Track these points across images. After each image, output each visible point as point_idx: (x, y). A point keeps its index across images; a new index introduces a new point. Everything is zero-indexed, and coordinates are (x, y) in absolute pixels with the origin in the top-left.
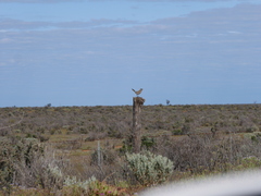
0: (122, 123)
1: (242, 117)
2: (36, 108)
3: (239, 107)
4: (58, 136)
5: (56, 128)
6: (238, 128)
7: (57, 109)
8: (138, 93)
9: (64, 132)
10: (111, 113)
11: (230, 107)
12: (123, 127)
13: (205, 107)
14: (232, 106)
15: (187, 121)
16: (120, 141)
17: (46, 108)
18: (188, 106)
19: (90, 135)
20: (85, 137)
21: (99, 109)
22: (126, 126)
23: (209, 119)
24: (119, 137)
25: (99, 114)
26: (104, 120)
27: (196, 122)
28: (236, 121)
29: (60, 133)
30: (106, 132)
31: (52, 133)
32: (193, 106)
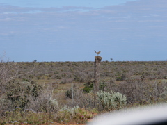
0: (83, 72)
1: (159, 69)
2: (27, 63)
3: (157, 63)
4: (42, 80)
5: (41, 76)
6: (157, 76)
7: (41, 63)
8: (98, 53)
9: (46, 78)
10: (75, 67)
11: (151, 63)
12: (84, 75)
13: (135, 62)
14: (153, 62)
15: (124, 72)
16: (82, 84)
18: (124, 62)
19: (63, 80)
20: (60, 81)
21: (68, 64)
22: (85, 75)
23: (138, 71)
24: (81, 81)
25: (67, 67)
26: (71, 70)
27: (130, 72)
28: (156, 72)
29: (43, 78)
30: (73, 78)
31: (39, 79)
32: (128, 62)
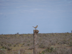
5: (17, 44)
9: (20, 46)
12: (47, 43)
17: (16, 35)
31: (15, 46)
